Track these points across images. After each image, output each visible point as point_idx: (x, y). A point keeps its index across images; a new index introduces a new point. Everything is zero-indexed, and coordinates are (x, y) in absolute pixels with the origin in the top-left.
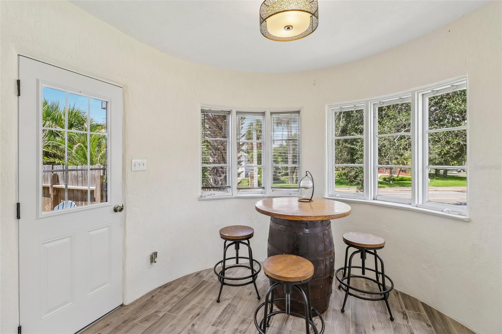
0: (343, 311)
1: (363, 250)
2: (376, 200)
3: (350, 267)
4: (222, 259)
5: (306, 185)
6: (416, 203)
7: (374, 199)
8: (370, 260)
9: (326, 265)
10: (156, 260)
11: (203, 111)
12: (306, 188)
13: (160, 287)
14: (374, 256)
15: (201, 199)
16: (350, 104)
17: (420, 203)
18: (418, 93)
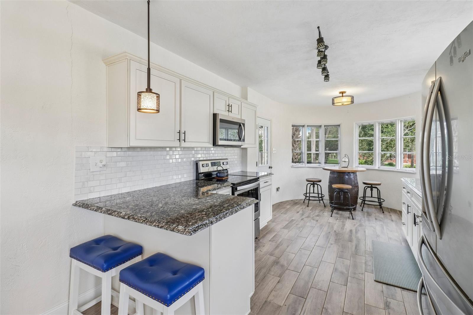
0: (362, 210)
1: (372, 187)
2: (380, 168)
3: (365, 197)
4: (306, 193)
5: (345, 160)
6: (397, 168)
7: (379, 168)
8: (375, 190)
9: (355, 191)
10: (279, 190)
11: (293, 126)
12: (345, 162)
13: (280, 202)
14: (377, 189)
15: (292, 167)
16: (367, 123)
17: (399, 168)
18: (398, 120)
